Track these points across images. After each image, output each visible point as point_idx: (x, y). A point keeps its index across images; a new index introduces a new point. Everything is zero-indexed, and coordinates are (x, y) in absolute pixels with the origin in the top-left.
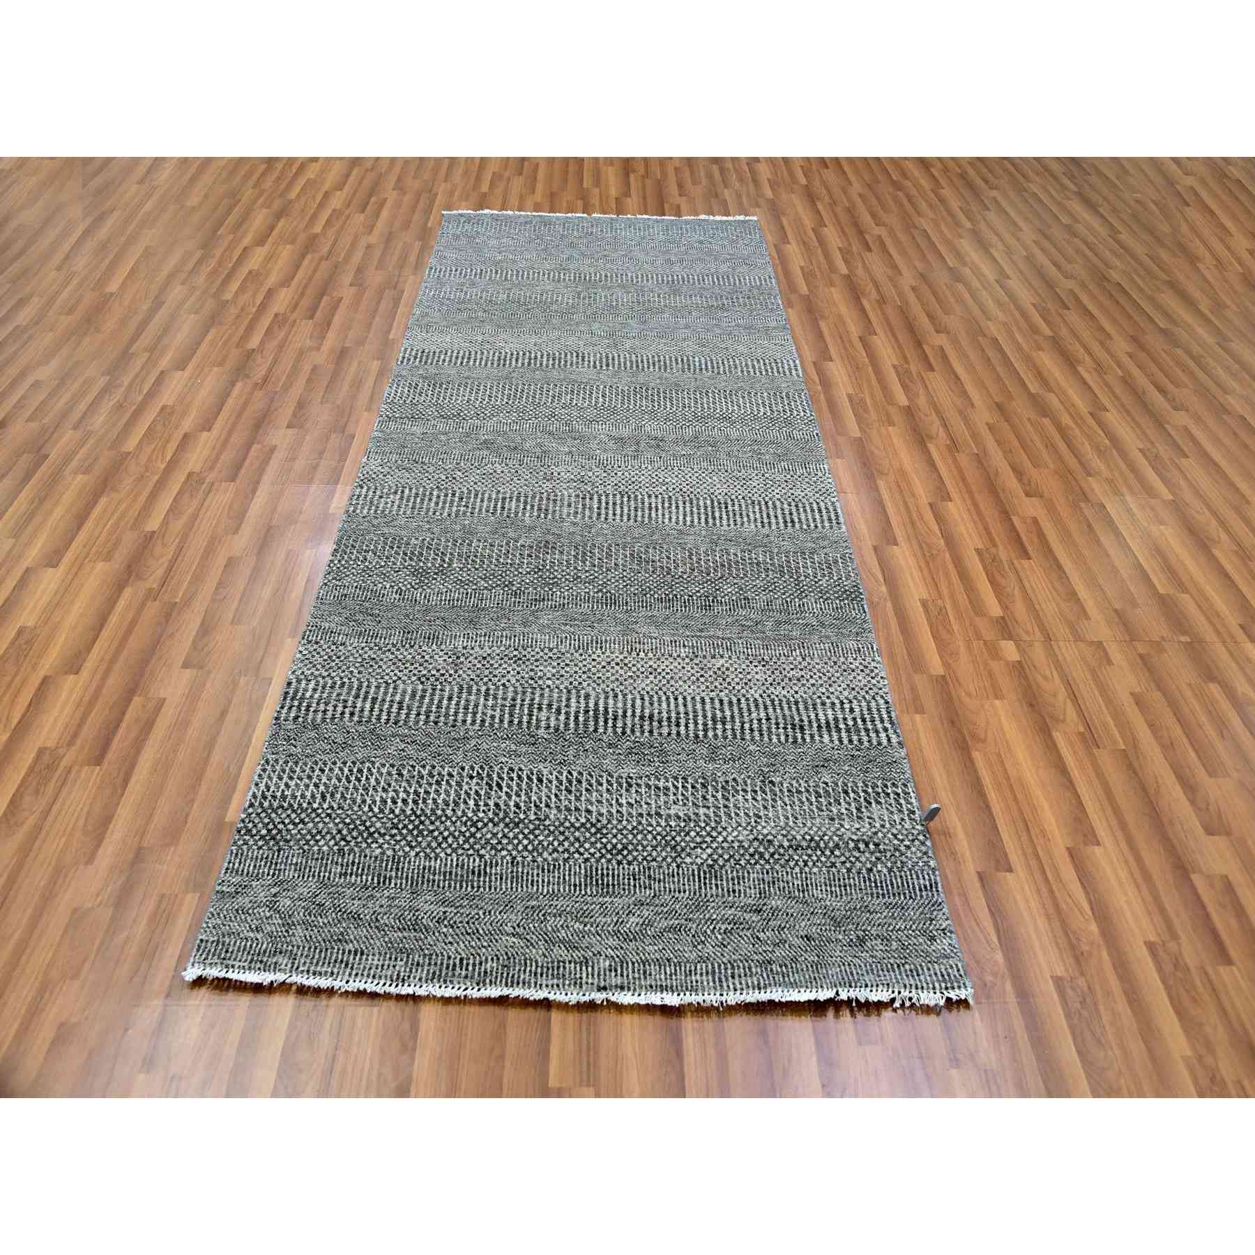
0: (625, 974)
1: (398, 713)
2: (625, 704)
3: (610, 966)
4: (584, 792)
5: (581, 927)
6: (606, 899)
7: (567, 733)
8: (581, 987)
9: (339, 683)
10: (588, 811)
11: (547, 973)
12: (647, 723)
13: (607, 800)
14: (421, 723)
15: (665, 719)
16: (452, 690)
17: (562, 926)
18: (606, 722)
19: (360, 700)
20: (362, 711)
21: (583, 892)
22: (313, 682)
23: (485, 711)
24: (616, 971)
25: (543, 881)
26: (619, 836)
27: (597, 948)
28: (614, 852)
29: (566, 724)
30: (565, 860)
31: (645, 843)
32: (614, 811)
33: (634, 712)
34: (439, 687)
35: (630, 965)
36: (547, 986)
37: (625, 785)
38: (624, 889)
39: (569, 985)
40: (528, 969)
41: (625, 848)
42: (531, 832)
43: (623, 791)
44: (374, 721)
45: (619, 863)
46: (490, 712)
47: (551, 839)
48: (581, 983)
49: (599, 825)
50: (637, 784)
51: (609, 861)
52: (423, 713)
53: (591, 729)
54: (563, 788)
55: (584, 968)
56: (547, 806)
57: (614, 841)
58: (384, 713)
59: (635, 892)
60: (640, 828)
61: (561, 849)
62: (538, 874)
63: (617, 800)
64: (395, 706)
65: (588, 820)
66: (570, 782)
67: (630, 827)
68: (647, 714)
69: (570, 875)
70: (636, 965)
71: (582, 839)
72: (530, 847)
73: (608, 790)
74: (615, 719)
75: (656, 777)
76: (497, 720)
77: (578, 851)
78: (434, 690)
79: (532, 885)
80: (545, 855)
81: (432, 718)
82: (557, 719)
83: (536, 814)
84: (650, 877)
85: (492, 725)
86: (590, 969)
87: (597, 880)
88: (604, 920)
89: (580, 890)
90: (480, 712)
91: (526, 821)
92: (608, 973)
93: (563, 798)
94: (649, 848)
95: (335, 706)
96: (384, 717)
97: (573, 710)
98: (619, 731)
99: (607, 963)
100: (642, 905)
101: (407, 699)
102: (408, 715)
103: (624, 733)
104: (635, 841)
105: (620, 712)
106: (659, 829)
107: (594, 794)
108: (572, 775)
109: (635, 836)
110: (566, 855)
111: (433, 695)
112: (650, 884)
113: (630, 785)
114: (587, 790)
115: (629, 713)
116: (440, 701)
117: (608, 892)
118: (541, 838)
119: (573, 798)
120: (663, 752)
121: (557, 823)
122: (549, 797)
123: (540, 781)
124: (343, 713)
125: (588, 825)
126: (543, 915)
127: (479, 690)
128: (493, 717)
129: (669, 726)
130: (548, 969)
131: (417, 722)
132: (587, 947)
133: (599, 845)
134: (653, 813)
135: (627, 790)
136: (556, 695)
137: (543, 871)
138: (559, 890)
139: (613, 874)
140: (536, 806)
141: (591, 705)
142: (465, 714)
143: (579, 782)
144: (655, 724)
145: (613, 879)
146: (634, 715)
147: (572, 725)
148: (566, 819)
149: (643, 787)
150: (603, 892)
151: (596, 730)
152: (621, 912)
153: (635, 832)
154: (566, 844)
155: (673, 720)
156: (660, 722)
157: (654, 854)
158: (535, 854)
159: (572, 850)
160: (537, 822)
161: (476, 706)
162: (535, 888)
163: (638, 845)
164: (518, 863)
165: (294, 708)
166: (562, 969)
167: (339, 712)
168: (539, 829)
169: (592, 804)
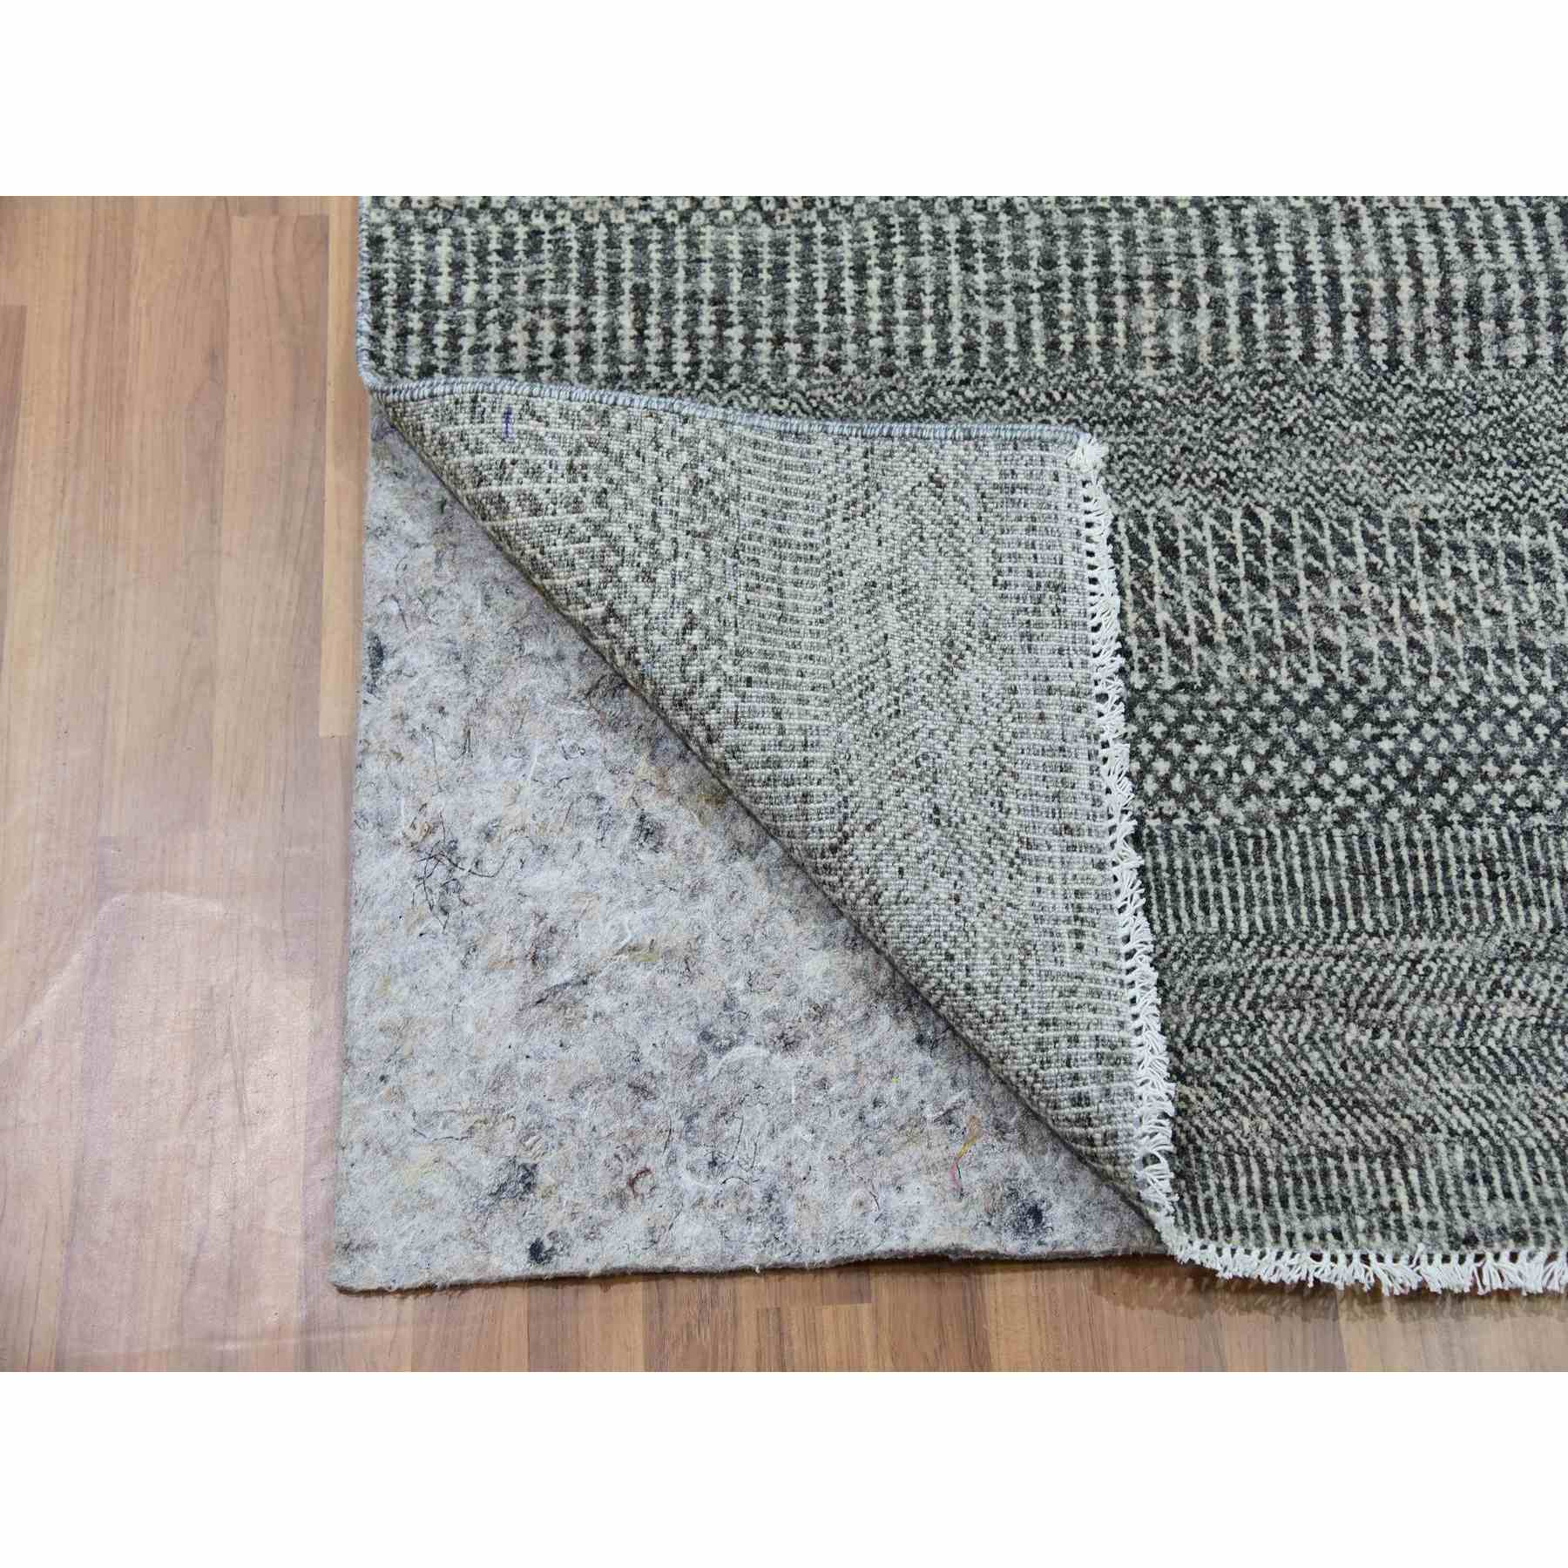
0: (1515, 1190)
1: (720, 339)
2: (1389, 261)
3: (1469, 1163)
4: (1304, 583)
5: (1365, 1040)
6: (1421, 944)
7: (1224, 371)
8: (1403, 1237)
9: (521, 232)
10: (1327, 648)
11: (1297, 1194)
12: (1461, 325)
13: (1375, 603)
14: (793, 370)
15: (1516, 309)
16: (859, 237)
17: (1309, 1037)
18: (1337, 326)
19: (600, 299)
20: (613, 339)
21: (1352, 925)
22: (445, 236)
23: (972, 311)
24: (1488, 1180)
25: (1234, 895)
26: (1429, 732)
27: (1420, 1106)
28: (1421, 784)
29: (1218, 344)
30: (1286, 818)
31: (1503, 750)
32: (1400, 642)
33: (1419, 286)
34: (819, 229)
35: (1523, 1159)
36: (1308, 1237)
37: (1418, 550)
38: (1466, 909)
39: (1369, 1231)
40: (1243, 1182)
41: (1449, 770)
42: (1173, 732)
43: (1417, 573)
44: (655, 371)
45: (1441, 821)
46: (986, 315)
47: (1232, 750)
48: (1402, 1227)
49: (1364, 695)
50: (1454, 546)
51: (1410, 815)
52: (791, 334)
53: (1295, 354)
54: (1240, 571)
55: (1396, 1173)
56: (1206, 640)
57: (1416, 746)
58: (680, 343)
59: (1499, 919)
60: (1482, 698)
61: (1266, 783)
62: (1215, 872)
63: (1405, 604)
64: (707, 313)
65: (1330, 678)
66: (1256, 548)
67: (1452, 699)
68: (1460, 296)
69: (1305, 869)
70: (1540, 1159)
71: (1321, 745)
72: (1178, 784)
73: (1371, 567)
74: (1363, 314)
75: (1507, 515)
76: (1011, 344)
77: (1315, 787)
78: (807, 240)
79: (1206, 910)
80: (1225, 805)
81: (821, 351)
82: (1188, 329)
83: (1175, 670)
84: (1534, 865)
85: (998, 360)
86: (1413, 1174)
87: (1386, 883)
88: (1427, 1013)
89: (1344, 918)
90: (957, 314)
91: (1153, 696)
92: (1466, 1187)
93: (1244, 606)
94: (1518, 769)
95: (533, 329)
96: (682, 357)
97: (1232, 288)
98: (1379, 353)
99: (1460, 1157)
100: (1526, 958)
101: (735, 286)
102: (749, 341)
103: (1394, 362)
104: (1474, 747)
105: (1378, 288)
106: (1538, 700)
107: (1335, 585)
108: (1258, 522)
109: (1472, 729)
110: (1284, 803)
111: (806, 259)
112: (1538, 892)
113: (1434, 552)
114: (1311, 573)
115: (1405, 291)
116: (834, 286)
117: (1422, 921)
118: (1203, 750)
119: (1274, 605)
120: (1515, 427)
121: (1241, 697)
122: (1202, 607)
123: (1169, 550)
124: (558, 352)
125: (1333, 697)
126: (1252, 1006)
127: (938, 233)
128: (997, 331)
129: (1531, 332)
130: (1298, 1181)
131: (780, 369)
132: (1392, 1103)
133: (1373, 763)
134: (1513, 644)
135: (1429, 569)
136: (1170, 233)
137: (1228, 863)
138: (1282, 922)
139: (1429, 858)
140: (1174, 644)
141: (1286, 264)
142: (915, 325)
143: (1284, 545)
144: (1488, 327)
145: (1432, 878)
146: (1419, 298)
147: (1235, 346)
148: (1263, 679)
149: (1472, 554)
150: (1407, 922)
151: (1308, 356)
152: (1471, 986)
153: (1470, 713)
154: (1278, 764)
155: (1543, 310)
156: (1502, 318)
157: (1535, 786)
158: (1196, 805)
159: (1299, 783)
160: (1183, 698)
161: (942, 293)
162: (1214, 918)
163: (1483, 758)
164: (1151, 835)
165: (414, 340)
166: (1335, 1180)
167: (548, 349)
168: (1193, 720)
169: (1332, 621)
